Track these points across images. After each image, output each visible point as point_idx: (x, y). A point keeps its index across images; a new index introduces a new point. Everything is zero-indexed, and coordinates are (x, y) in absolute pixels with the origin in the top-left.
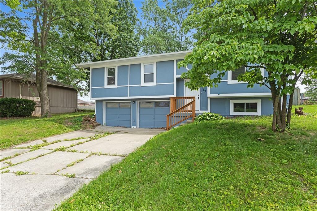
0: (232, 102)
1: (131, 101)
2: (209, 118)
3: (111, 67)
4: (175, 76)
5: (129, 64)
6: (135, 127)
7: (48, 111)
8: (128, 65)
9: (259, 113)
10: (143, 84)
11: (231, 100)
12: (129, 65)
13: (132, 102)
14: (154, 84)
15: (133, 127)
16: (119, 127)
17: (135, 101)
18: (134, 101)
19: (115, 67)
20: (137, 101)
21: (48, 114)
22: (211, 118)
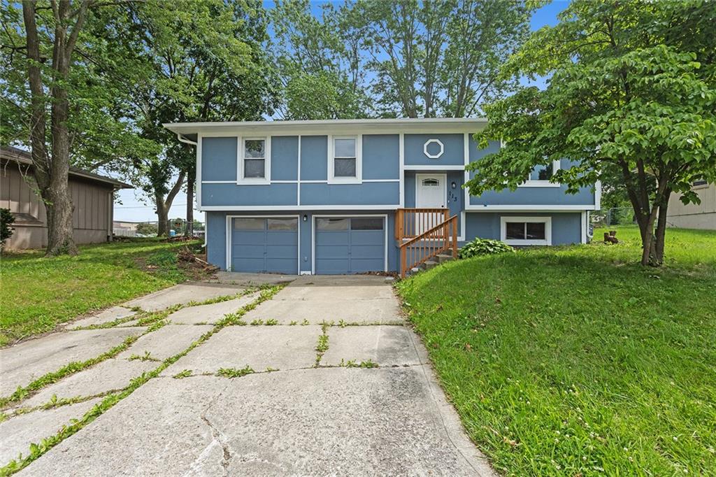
0: (504, 221)
1: (298, 216)
2: (492, 250)
3: (252, 137)
4: (403, 167)
5: (300, 133)
6: (309, 273)
7: (70, 239)
8: (298, 137)
9: (548, 241)
10: (332, 179)
11: (502, 218)
12: (300, 138)
13: (300, 217)
14: (358, 179)
15: (302, 273)
16: (269, 274)
17: (308, 216)
18: (306, 216)
19: (264, 137)
20: (313, 216)
21: (69, 245)
22: (494, 249)
